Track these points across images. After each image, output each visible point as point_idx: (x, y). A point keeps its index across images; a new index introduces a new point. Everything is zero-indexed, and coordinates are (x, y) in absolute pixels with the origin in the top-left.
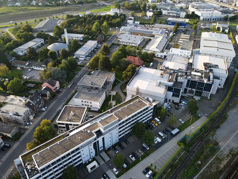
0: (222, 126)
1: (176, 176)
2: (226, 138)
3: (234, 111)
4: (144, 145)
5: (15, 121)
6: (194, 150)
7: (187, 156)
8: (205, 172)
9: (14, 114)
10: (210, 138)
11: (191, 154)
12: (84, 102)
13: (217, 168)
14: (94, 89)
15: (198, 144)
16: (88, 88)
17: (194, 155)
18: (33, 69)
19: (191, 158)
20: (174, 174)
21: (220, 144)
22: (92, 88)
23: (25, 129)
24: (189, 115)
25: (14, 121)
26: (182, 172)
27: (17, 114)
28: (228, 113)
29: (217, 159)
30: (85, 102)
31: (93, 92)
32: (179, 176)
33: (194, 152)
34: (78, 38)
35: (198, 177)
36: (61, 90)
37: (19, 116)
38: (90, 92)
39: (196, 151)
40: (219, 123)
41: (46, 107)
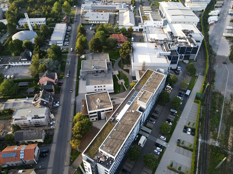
0: (215, 79)
1: (208, 126)
2: (223, 88)
3: (217, 66)
4: (171, 110)
5: (37, 124)
6: (208, 103)
7: (206, 109)
8: (224, 117)
9: (33, 118)
10: (213, 91)
11: (207, 106)
12: (97, 87)
13: (230, 111)
14: (100, 73)
15: (208, 98)
16: (93, 73)
17: (209, 106)
18: (9, 66)
19: (209, 109)
20: (205, 125)
21: (222, 93)
22: (97, 72)
23: (51, 129)
24: (189, 76)
25: (35, 125)
26: (209, 121)
27: (36, 117)
28: (214, 68)
29: (226, 104)
30: (99, 87)
31: (100, 75)
32: (210, 126)
33: (209, 104)
34: (40, 22)
35: (222, 121)
36: (61, 82)
37: (39, 118)
38: (97, 76)
39: (209, 103)
40: (212, 78)
41: (58, 102)
